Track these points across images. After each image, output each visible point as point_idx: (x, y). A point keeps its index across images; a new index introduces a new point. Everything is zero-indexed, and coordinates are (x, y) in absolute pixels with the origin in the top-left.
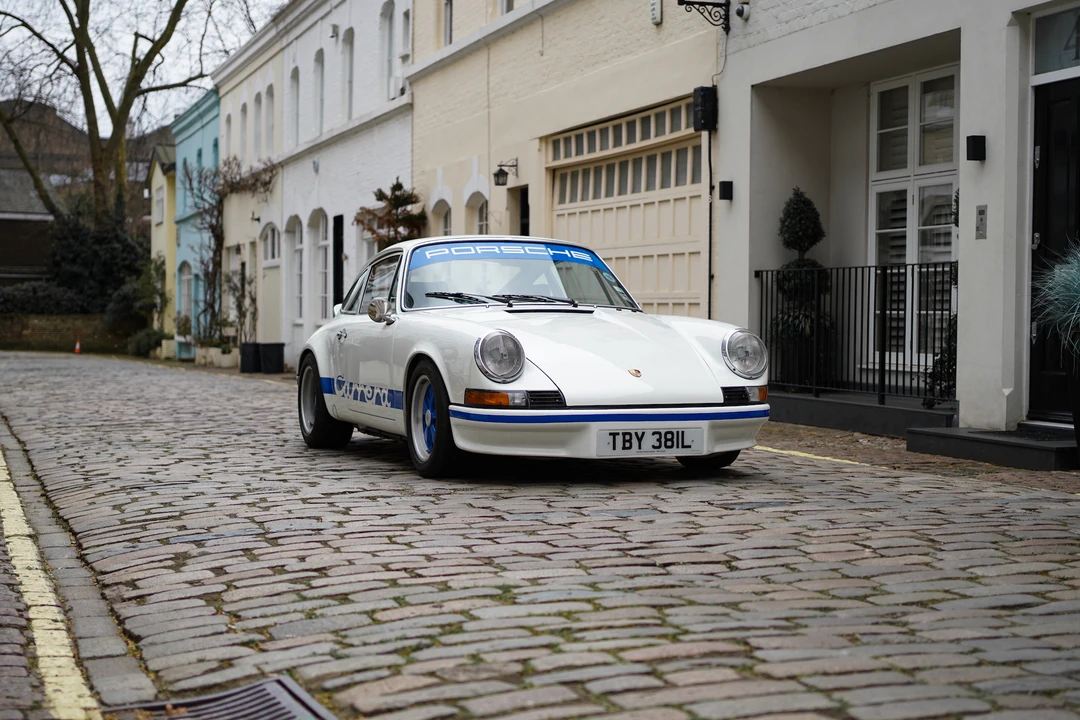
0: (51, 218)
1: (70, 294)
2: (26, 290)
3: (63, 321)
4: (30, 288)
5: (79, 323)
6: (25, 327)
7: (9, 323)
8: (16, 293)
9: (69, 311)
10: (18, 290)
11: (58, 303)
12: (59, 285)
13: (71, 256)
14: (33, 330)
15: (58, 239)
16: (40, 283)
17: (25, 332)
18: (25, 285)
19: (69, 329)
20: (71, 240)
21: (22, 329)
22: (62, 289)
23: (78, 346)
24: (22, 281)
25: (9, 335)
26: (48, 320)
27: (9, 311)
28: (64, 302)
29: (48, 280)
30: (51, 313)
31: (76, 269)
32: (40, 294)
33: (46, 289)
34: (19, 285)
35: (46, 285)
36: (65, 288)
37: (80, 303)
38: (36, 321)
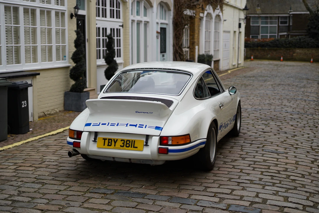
0: (308, 13)
1: (313, 40)
2: (297, 39)
3: (308, 50)
4: (299, 39)
5: (314, 51)
6: (294, 53)
7: (289, 51)
8: (293, 40)
9: (312, 47)
10: (294, 39)
11: (308, 44)
12: (310, 37)
13: (314, 26)
14: (297, 54)
15: (310, 20)
16: (303, 36)
17: (294, 55)
18: (297, 37)
19: (310, 54)
20: (315, 21)
21: (293, 53)
22: (310, 38)
23: (312, 60)
24: (296, 36)
25: (288, 55)
26: (302, 50)
27: (290, 47)
28: (311, 44)
29: (306, 35)
30: (305, 48)
31: (316, 31)
32: (302, 41)
33: (304, 38)
34: (295, 37)
35: (304, 37)
36: (311, 38)
37: (316, 44)
38: (298, 51)
